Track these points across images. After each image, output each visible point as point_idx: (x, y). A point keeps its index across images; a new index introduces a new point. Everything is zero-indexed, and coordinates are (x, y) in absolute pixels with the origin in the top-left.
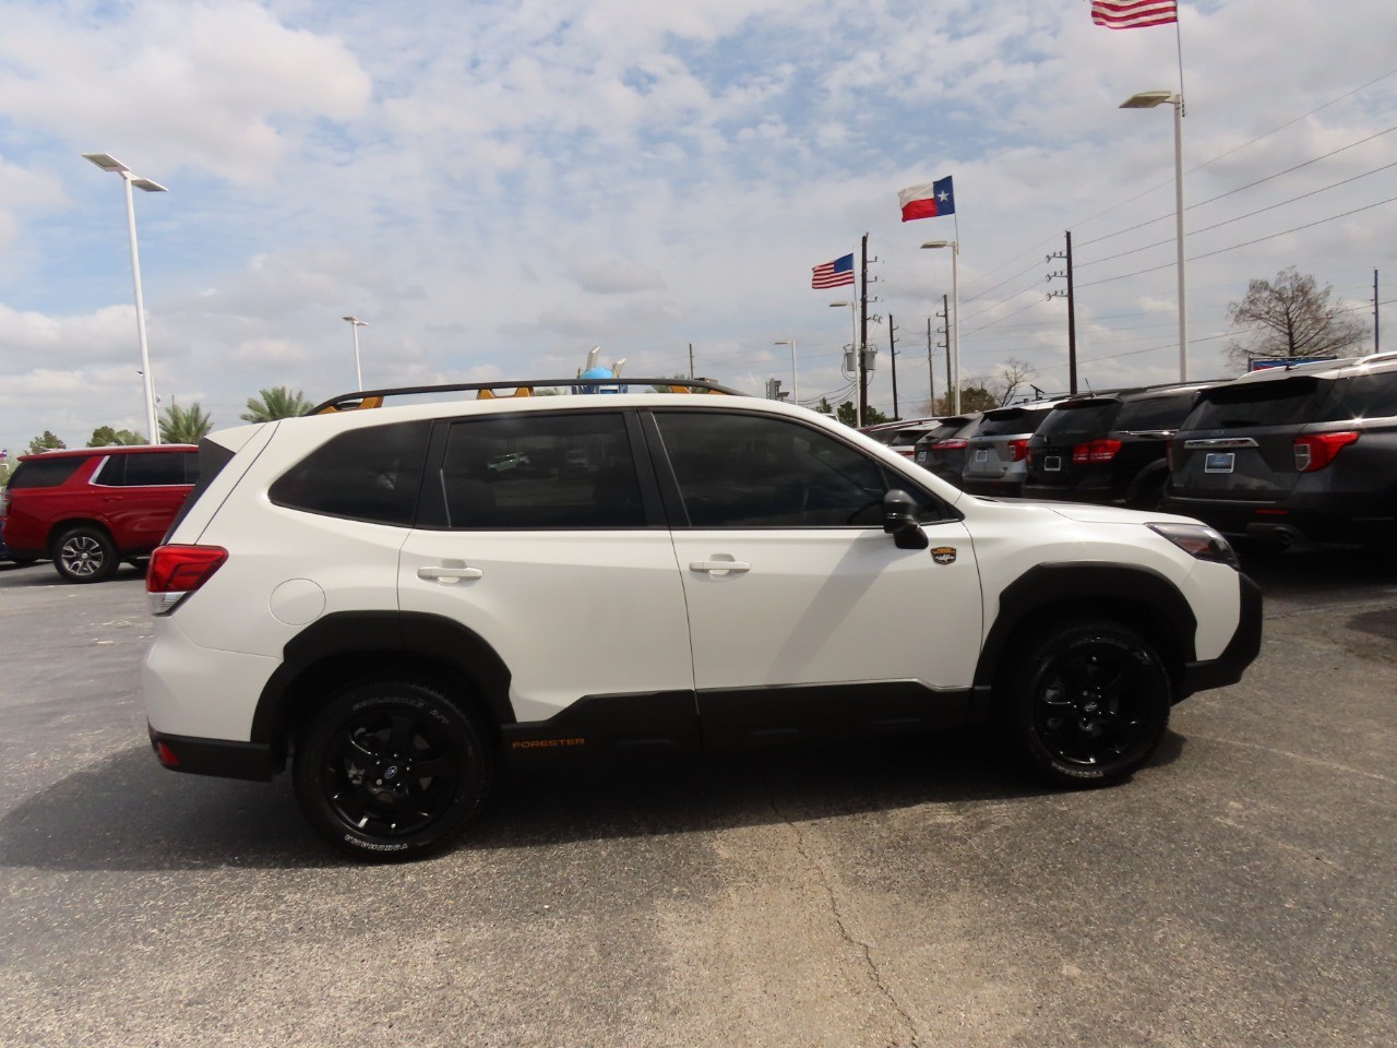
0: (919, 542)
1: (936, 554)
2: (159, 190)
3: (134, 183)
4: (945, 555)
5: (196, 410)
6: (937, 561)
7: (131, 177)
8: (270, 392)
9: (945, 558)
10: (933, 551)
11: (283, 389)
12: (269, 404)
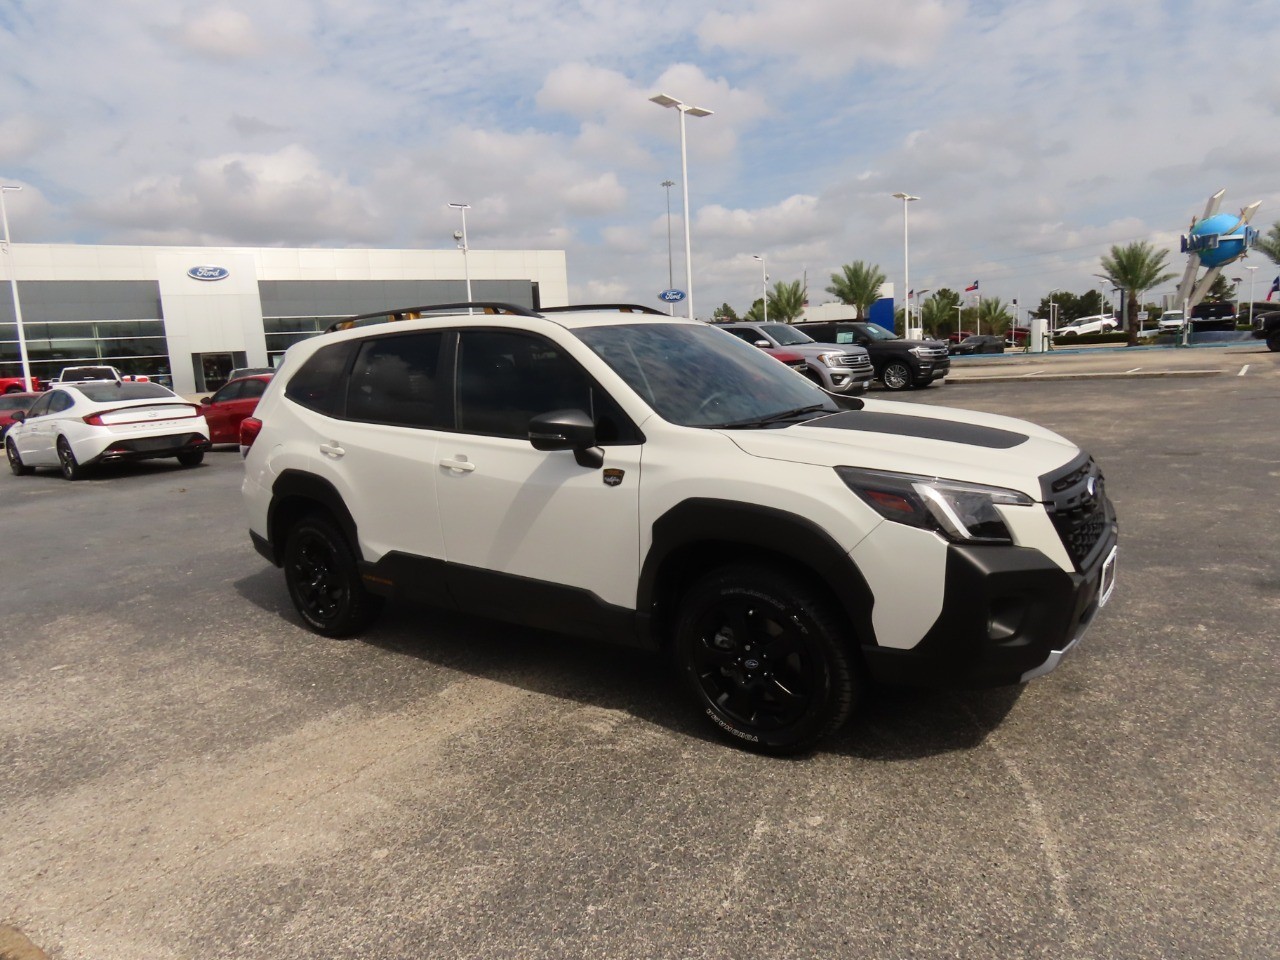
0: (596, 462)
1: (608, 474)
2: (707, 114)
3: (685, 112)
4: (614, 477)
5: (797, 285)
6: (605, 482)
7: (684, 107)
8: (851, 266)
9: (612, 480)
10: (605, 471)
11: (862, 263)
12: (849, 280)
